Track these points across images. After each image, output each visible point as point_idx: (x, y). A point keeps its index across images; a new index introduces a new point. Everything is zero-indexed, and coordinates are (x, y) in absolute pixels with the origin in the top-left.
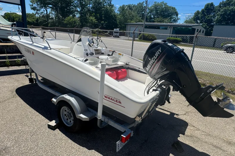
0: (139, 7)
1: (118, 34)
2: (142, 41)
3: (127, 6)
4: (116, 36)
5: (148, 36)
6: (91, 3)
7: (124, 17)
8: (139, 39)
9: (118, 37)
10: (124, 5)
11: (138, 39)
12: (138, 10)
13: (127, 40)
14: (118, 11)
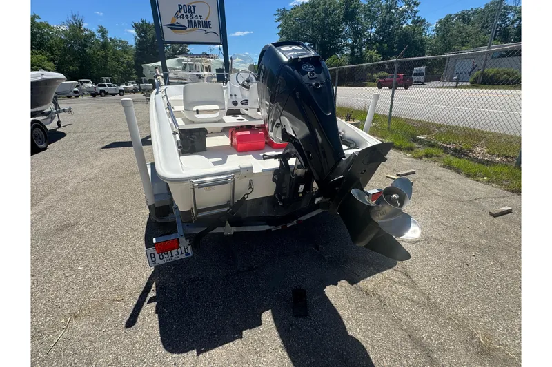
0: (489, 11)
1: (422, 78)
2: (477, 87)
3: (456, 15)
4: (418, 82)
5: (495, 75)
6: (375, 25)
7: (445, 40)
8: (472, 83)
9: (423, 84)
10: (450, 15)
11: (468, 84)
12: (485, 18)
13: (441, 88)
14: (433, 31)
